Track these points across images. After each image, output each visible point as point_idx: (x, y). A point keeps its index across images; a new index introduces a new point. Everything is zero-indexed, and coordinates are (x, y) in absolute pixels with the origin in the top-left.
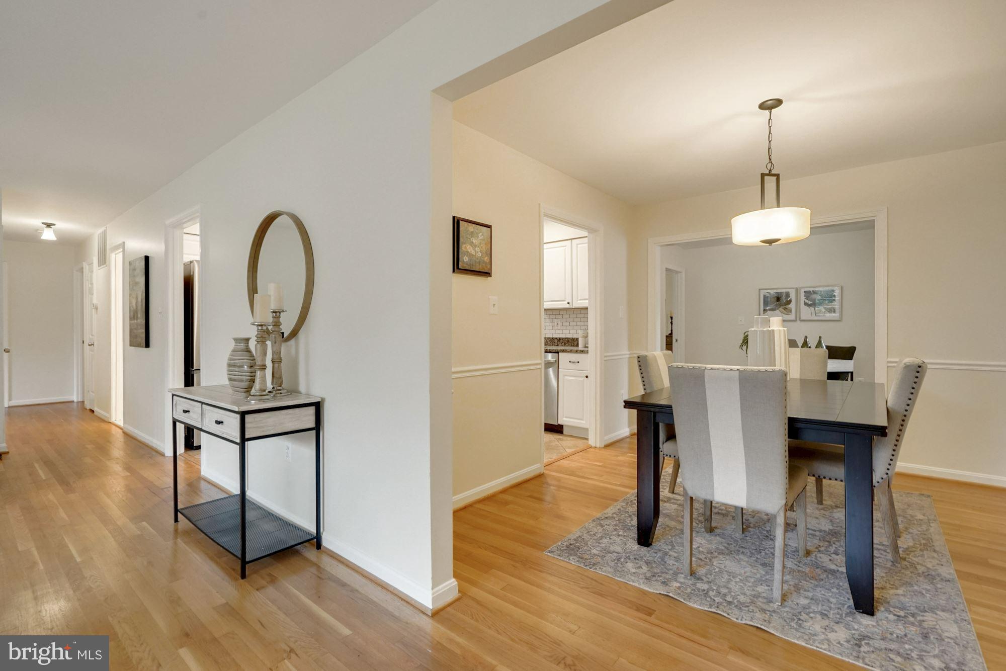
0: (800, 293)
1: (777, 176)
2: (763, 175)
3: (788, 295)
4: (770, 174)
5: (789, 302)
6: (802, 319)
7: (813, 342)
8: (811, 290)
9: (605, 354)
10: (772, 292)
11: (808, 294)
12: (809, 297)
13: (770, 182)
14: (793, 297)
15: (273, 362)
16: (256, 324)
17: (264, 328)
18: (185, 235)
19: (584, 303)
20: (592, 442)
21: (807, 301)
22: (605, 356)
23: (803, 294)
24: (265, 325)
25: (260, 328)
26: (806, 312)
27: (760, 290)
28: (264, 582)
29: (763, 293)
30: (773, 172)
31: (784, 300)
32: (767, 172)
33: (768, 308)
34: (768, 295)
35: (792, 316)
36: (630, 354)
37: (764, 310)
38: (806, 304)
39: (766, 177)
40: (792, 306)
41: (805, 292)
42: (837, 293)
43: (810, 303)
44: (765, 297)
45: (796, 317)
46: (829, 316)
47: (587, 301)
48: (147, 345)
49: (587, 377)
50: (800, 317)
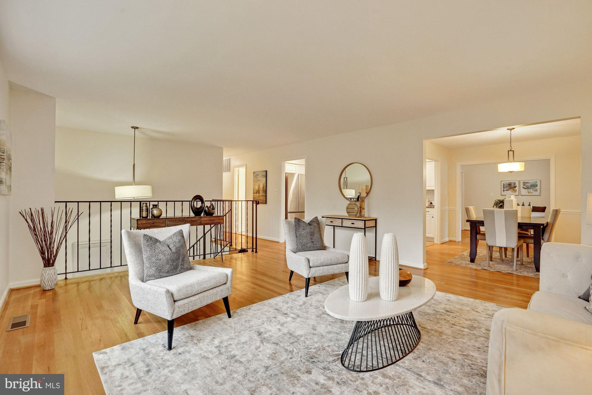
0: (521, 183)
1: (513, 151)
2: (508, 151)
3: (515, 183)
4: (511, 151)
5: (516, 187)
6: (522, 194)
7: (526, 204)
8: (526, 181)
9: (442, 208)
10: (507, 182)
11: (524, 183)
12: (525, 185)
13: (511, 153)
14: (517, 184)
18: (286, 163)
19: (433, 188)
20: (436, 242)
21: (524, 187)
22: (442, 209)
23: (522, 183)
26: (524, 192)
27: (501, 181)
29: (503, 183)
30: (512, 150)
31: (513, 186)
32: (510, 150)
33: (505, 190)
34: (505, 183)
35: (517, 193)
36: (449, 209)
37: (503, 190)
38: (523, 188)
39: (509, 152)
40: (517, 188)
41: (523, 182)
42: (538, 183)
43: (525, 187)
44: (504, 184)
45: (519, 193)
46: (534, 193)
47: (434, 187)
48: (266, 204)
49: (433, 217)
50: (521, 194)
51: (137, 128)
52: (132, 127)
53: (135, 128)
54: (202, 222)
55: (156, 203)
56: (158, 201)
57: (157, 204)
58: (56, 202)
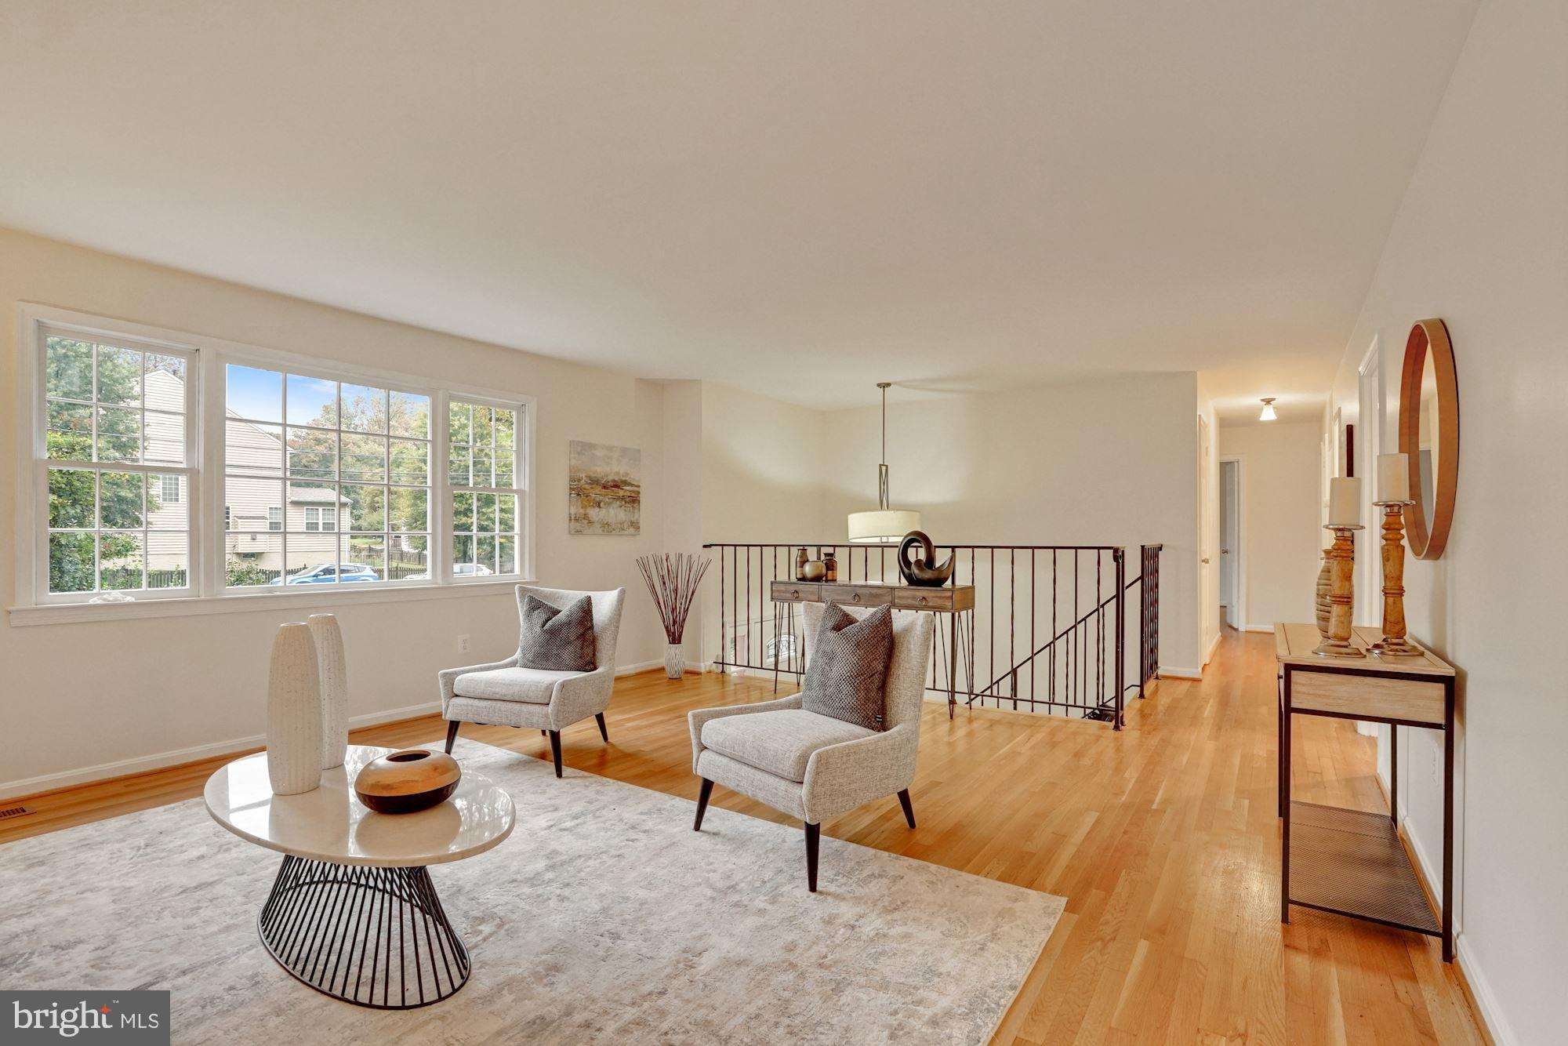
15: (1386, 593)
16: (1331, 527)
17: (1347, 534)
24: (1350, 530)
25: (1339, 534)
28: (1303, 943)
51: (889, 385)
52: (879, 385)
53: (884, 386)
54: (896, 601)
55: (830, 550)
56: (835, 546)
57: (833, 552)
58: (705, 546)
